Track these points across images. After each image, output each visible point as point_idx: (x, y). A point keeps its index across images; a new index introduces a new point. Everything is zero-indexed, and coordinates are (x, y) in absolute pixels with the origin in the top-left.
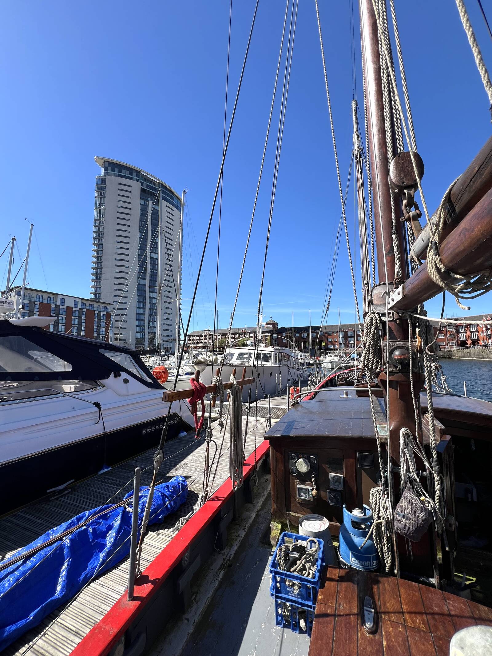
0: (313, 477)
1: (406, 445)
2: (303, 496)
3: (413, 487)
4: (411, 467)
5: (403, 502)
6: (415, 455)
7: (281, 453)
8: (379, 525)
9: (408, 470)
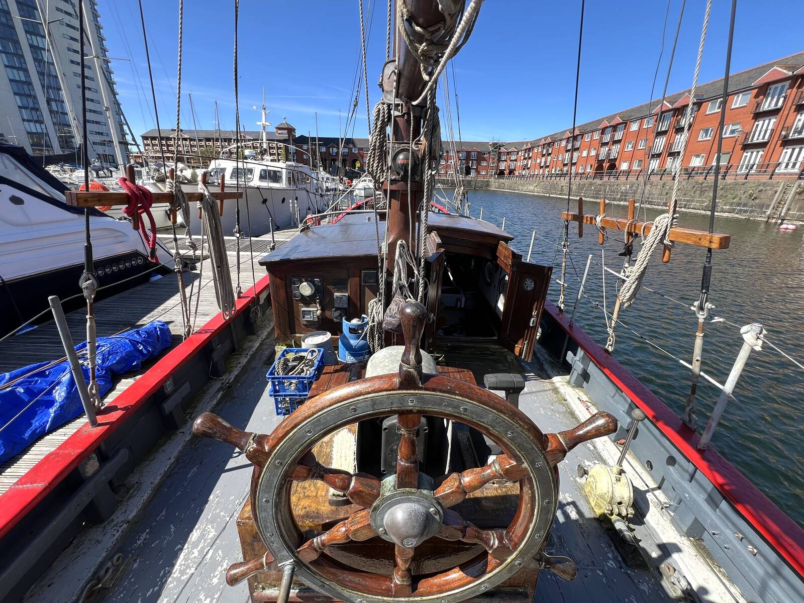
0: (317, 299)
1: (401, 256)
2: (308, 318)
3: (402, 293)
4: (402, 275)
5: (393, 306)
6: (408, 264)
7: (281, 279)
8: (372, 328)
9: (400, 279)
